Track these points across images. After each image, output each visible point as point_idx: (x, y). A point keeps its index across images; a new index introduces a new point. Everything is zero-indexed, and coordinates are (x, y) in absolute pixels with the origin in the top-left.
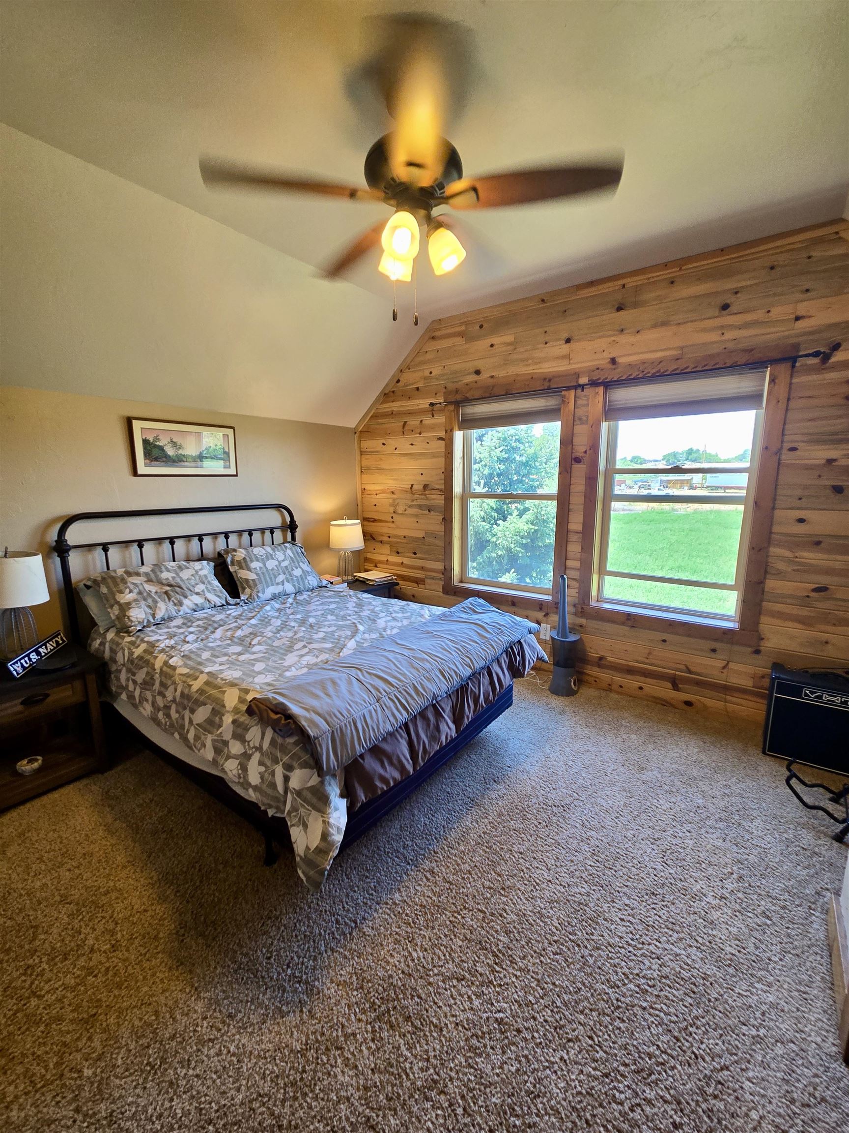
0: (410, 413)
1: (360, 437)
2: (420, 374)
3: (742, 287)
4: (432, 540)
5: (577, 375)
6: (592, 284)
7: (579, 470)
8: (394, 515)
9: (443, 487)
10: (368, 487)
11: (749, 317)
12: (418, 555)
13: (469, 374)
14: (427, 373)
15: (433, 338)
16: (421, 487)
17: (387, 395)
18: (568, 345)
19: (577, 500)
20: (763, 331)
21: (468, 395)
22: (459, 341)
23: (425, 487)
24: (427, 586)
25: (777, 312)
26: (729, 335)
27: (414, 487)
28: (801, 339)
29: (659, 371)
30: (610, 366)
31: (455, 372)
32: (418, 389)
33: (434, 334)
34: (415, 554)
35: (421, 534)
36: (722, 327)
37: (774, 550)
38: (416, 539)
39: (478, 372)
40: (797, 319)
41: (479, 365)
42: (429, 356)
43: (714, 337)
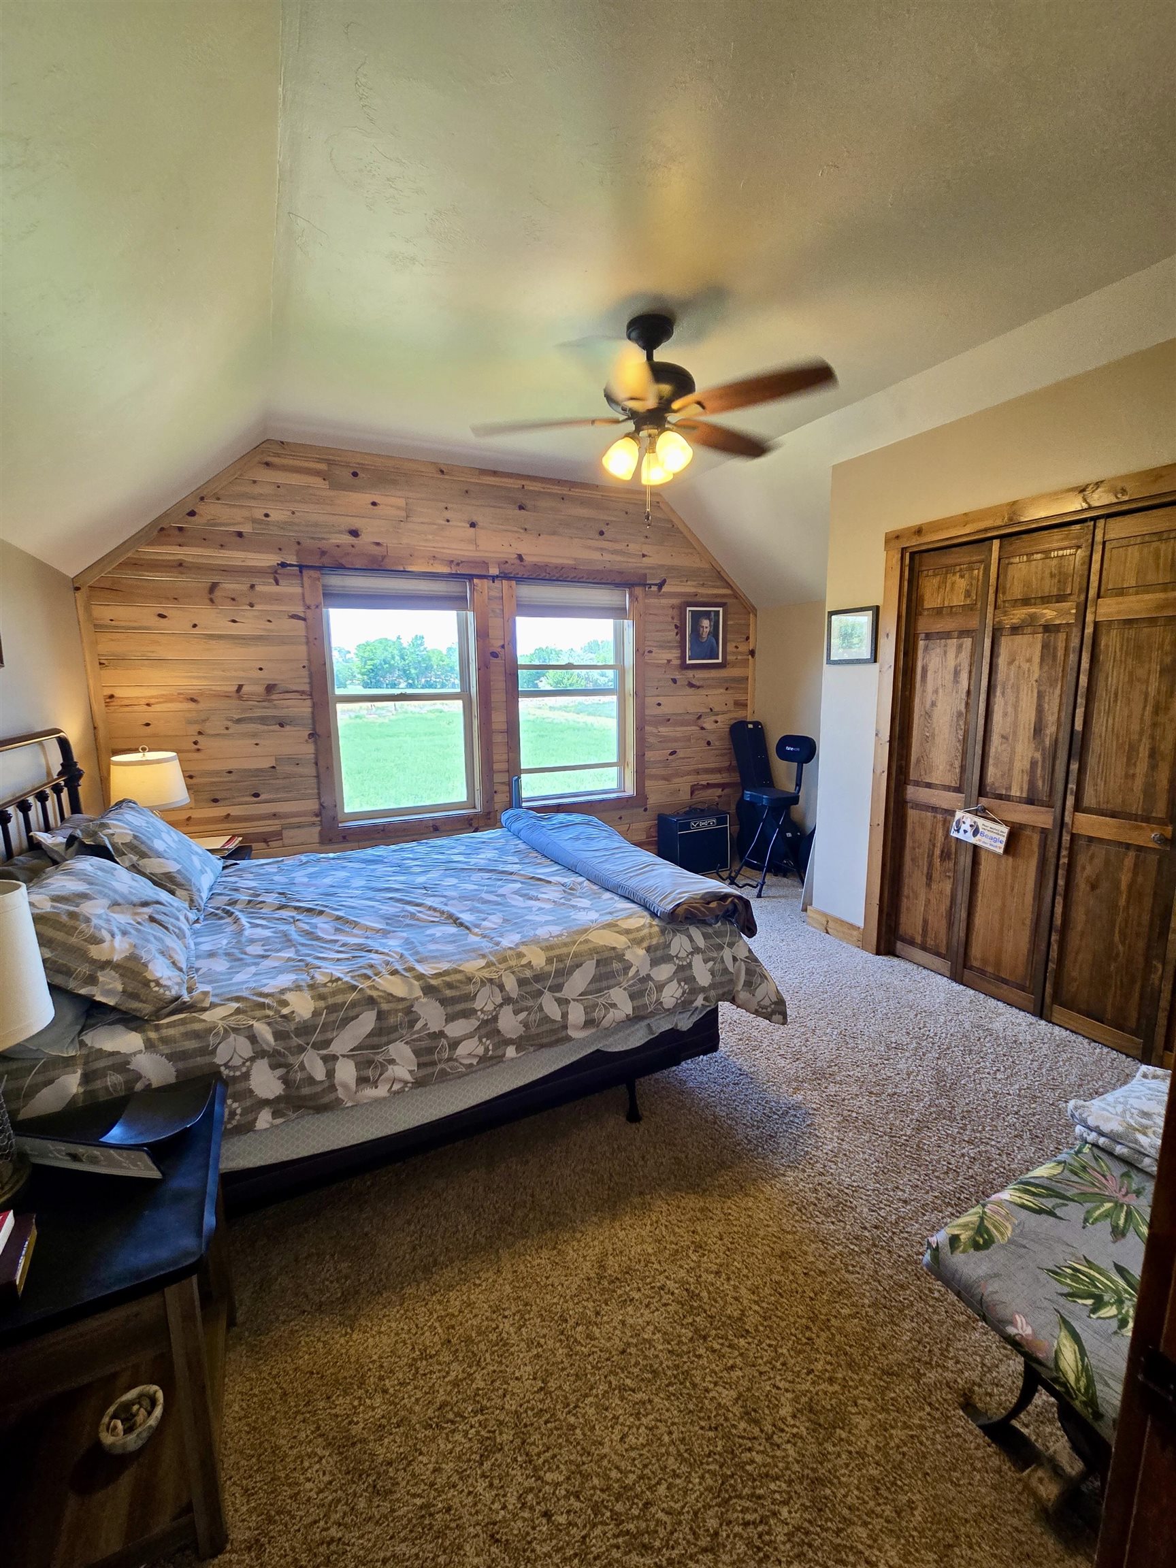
0: (225, 570)
1: (89, 598)
2: (246, 513)
3: (612, 521)
4: (289, 769)
5: (485, 564)
6: (495, 473)
7: (497, 665)
8: (199, 738)
9: (306, 688)
10: (118, 693)
11: (617, 546)
12: (263, 797)
13: (340, 532)
14: (259, 514)
15: (267, 464)
16: (260, 689)
17: (161, 531)
18: (472, 529)
19: (498, 697)
20: (625, 559)
21: (341, 561)
22: (317, 482)
23: (270, 688)
24: (286, 841)
25: (633, 548)
26: (607, 557)
27: (245, 689)
28: (647, 571)
29: (561, 576)
30: (517, 561)
31: (316, 525)
32: (240, 534)
33: (269, 459)
34: (256, 795)
35: (266, 764)
36: (602, 549)
37: (647, 728)
38: (258, 772)
39: (354, 533)
40: (644, 556)
41: (356, 523)
42: (257, 490)
43: (596, 556)
